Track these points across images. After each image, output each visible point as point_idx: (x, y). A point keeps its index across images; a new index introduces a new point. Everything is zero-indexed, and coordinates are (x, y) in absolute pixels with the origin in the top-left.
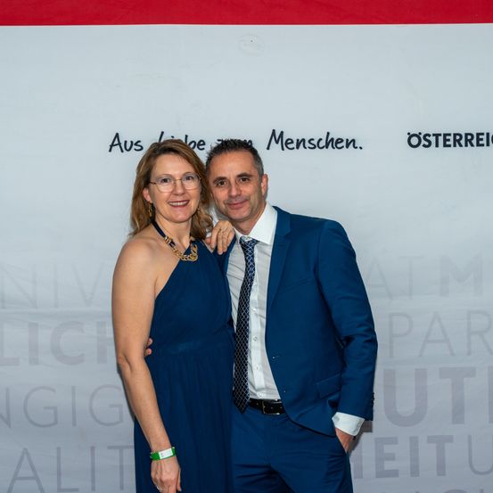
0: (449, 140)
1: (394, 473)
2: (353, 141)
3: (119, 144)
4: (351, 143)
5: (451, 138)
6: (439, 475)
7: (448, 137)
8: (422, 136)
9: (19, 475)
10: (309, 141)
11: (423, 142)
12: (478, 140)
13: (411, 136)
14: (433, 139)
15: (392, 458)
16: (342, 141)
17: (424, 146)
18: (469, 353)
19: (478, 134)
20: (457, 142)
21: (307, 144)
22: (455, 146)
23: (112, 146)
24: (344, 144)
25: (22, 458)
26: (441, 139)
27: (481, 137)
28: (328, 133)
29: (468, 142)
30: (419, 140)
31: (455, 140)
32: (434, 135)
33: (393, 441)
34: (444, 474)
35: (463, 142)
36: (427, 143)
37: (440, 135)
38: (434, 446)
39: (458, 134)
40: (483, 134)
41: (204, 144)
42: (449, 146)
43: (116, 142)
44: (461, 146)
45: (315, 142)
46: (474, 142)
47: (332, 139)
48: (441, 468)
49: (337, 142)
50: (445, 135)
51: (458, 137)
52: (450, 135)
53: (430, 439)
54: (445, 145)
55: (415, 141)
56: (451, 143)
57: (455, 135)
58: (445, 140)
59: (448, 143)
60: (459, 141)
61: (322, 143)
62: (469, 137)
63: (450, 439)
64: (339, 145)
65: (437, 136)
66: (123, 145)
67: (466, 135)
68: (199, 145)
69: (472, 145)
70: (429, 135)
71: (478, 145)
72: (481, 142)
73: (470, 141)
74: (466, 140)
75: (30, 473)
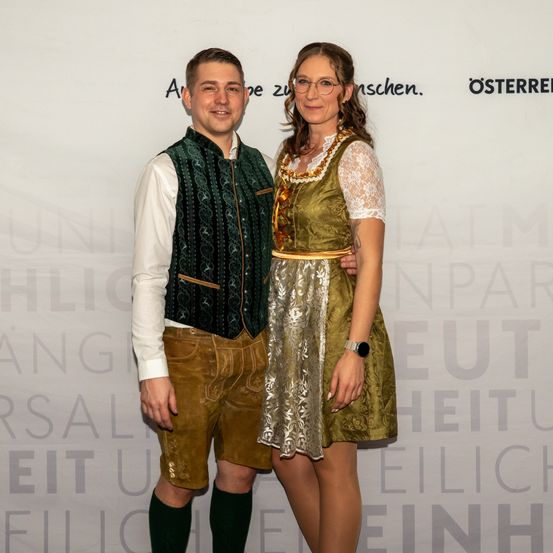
0: (512, 86)
1: (454, 427)
2: (414, 86)
3: (176, 90)
4: (411, 89)
5: (515, 84)
6: (500, 429)
7: (511, 83)
8: (484, 82)
9: (75, 421)
10: (368, 87)
11: (486, 88)
12: (543, 85)
13: (473, 82)
14: (495, 85)
15: (452, 411)
16: (402, 86)
17: (487, 92)
18: (533, 305)
19: (543, 80)
20: (520, 88)
21: (366, 90)
22: (518, 92)
23: (169, 91)
24: (404, 90)
25: (77, 404)
26: (504, 85)
27: (545, 83)
28: (388, 79)
29: (533, 88)
30: (481, 86)
31: (519, 86)
32: (497, 81)
33: (454, 394)
34: (506, 429)
35: (527, 88)
36: (489, 89)
37: (503, 81)
38: (495, 400)
39: (522, 80)
40: (548, 80)
41: (261, 90)
42: (513, 92)
43: (173, 88)
44: (524, 91)
45: (374, 88)
46: (539, 88)
47: (392, 85)
48: (503, 424)
49: (397, 88)
50: (508, 81)
51: (522, 83)
52: (513, 80)
53: (493, 394)
54: (508, 91)
55: (477, 87)
56: (515, 88)
57: (519, 81)
58: (508, 86)
59: (511, 89)
60: (522, 87)
61: (382, 89)
62: (533, 83)
63: (512, 394)
64: (399, 91)
65: (500, 81)
66: (179, 91)
67: (531, 80)
68: (256, 90)
69: (536, 91)
70: (492, 81)
71: (543, 91)
72: (545, 88)
73: (534, 87)
74: (531, 86)
75: (85, 420)
